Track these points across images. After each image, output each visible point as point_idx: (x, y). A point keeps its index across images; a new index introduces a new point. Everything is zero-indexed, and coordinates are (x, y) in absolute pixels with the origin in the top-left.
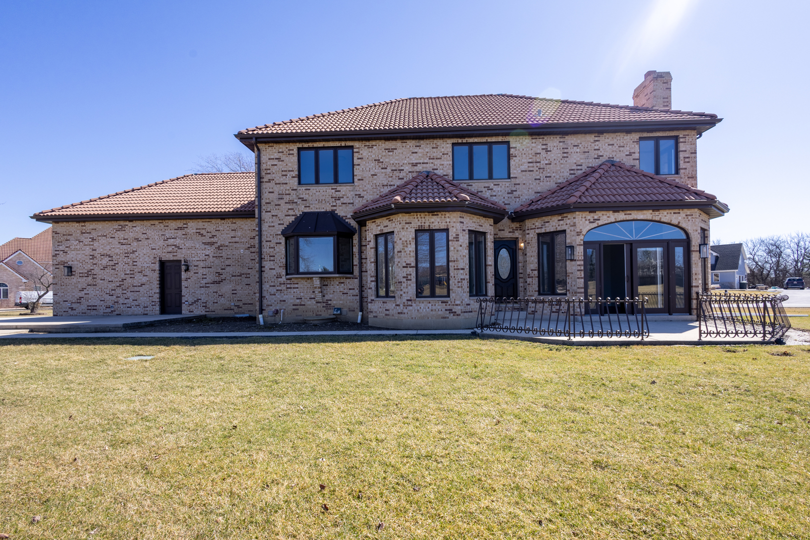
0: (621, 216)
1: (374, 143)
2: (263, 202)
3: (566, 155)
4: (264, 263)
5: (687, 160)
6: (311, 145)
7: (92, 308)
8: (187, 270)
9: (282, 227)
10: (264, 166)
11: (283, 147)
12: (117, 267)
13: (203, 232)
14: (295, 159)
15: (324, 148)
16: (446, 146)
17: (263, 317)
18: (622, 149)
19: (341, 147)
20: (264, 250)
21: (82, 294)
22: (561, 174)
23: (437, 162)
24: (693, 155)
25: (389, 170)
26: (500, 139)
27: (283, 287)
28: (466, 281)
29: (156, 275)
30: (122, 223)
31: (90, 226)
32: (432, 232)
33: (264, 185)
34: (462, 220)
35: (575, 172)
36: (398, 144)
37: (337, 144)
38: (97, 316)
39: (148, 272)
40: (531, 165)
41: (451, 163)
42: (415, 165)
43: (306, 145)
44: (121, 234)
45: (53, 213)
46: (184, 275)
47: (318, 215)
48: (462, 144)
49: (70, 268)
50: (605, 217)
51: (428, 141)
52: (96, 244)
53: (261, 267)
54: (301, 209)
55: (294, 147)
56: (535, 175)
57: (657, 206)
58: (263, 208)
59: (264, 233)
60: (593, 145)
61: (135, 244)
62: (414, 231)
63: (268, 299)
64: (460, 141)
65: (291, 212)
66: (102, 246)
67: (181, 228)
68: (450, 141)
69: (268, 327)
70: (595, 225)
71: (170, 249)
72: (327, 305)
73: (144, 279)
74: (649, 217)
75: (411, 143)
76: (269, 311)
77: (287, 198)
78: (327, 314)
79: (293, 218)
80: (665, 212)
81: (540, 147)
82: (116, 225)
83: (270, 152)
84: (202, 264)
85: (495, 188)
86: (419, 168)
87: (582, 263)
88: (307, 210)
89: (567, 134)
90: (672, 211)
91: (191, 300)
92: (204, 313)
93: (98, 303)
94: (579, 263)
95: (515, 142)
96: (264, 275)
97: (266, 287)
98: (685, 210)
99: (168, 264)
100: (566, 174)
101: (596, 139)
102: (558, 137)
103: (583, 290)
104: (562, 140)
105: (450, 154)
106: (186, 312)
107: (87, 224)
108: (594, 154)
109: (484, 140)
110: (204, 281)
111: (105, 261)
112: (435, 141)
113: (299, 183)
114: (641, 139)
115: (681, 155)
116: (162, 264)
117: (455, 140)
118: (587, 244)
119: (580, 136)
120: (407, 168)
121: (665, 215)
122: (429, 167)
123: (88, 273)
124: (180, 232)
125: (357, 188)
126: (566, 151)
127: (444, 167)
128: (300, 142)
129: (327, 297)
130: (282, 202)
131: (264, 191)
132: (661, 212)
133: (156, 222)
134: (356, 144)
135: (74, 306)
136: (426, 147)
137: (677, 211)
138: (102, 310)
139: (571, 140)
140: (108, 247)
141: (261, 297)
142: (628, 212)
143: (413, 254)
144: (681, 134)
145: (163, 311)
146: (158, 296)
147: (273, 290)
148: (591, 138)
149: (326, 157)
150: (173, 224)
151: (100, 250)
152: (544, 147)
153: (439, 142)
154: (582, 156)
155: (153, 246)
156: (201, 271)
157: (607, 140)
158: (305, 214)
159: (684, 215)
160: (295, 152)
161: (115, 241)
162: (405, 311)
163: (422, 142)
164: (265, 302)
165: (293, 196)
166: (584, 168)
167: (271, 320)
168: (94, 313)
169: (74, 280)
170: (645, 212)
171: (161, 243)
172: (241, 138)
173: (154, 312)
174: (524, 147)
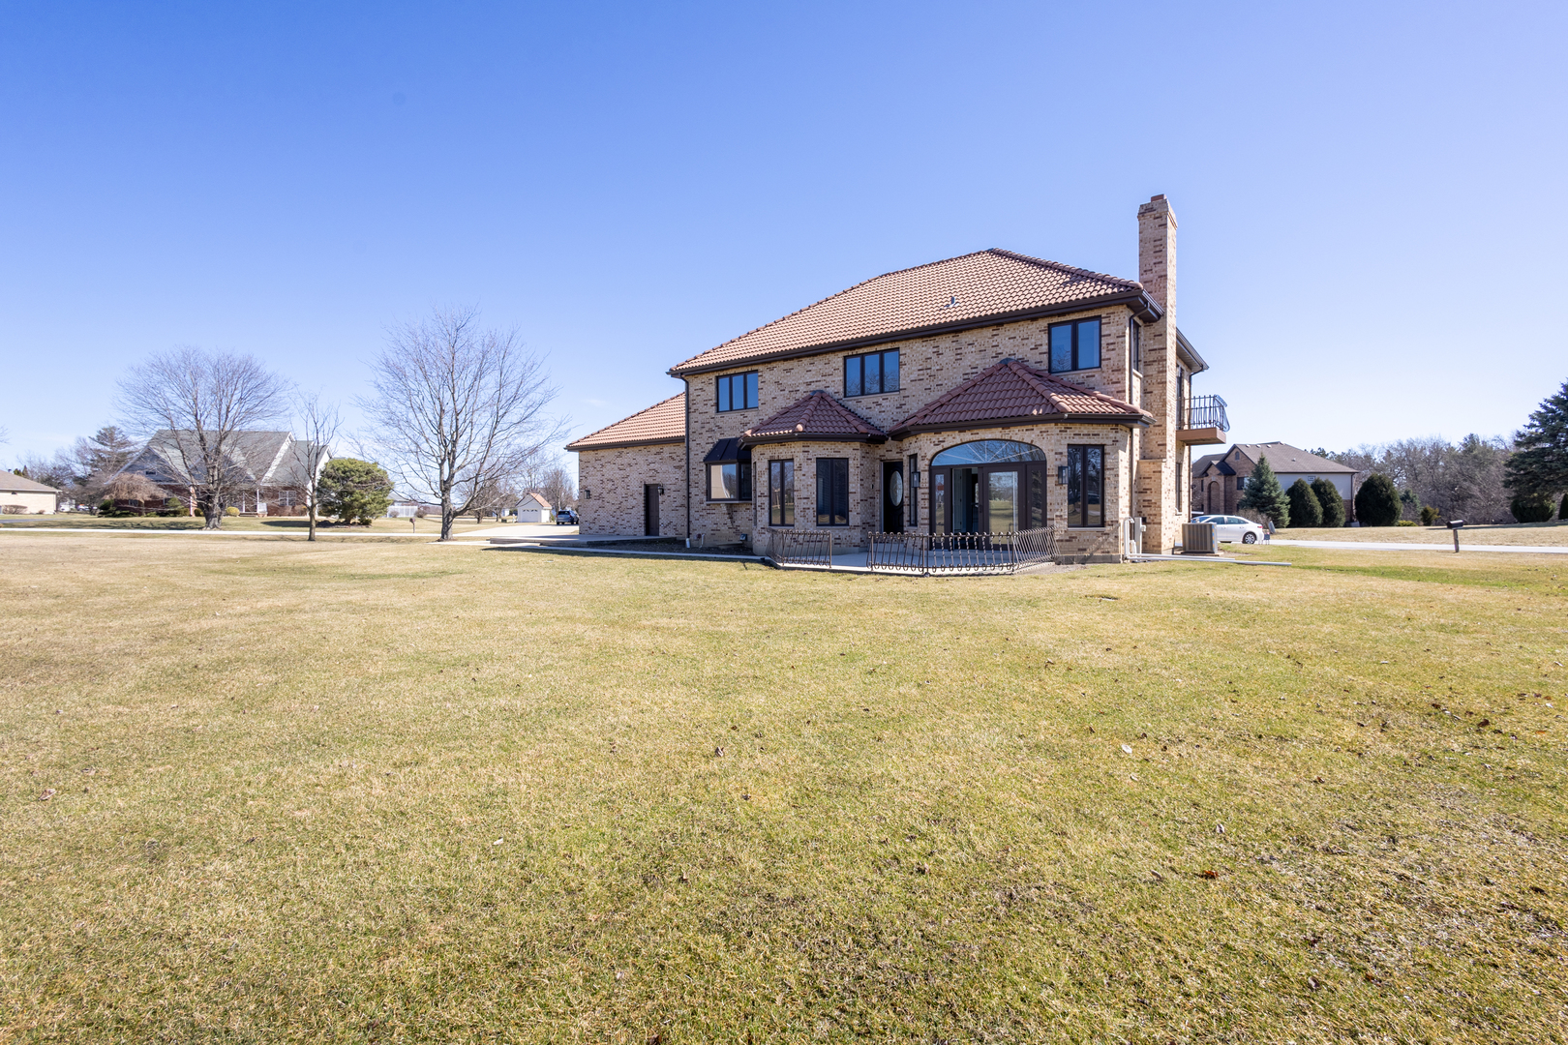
0: (967, 436)
1: (774, 365)
2: (690, 432)
3: (959, 356)
4: (691, 490)
5: (1111, 347)
6: (725, 373)
7: (602, 528)
8: (663, 493)
9: (704, 455)
10: (691, 397)
11: (705, 377)
12: (619, 491)
13: (674, 456)
14: (713, 388)
15: (735, 374)
16: (837, 360)
17: (690, 541)
18: (1025, 342)
19: (748, 372)
20: (691, 477)
21: (595, 515)
22: (954, 381)
23: (829, 379)
24: (1120, 339)
25: (787, 392)
26: (889, 346)
27: (704, 513)
28: (811, 511)
29: (641, 499)
30: (620, 450)
31: (601, 453)
32: (782, 462)
33: (692, 415)
34: (806, 449)
35: (970, 376)
36: (794, 363)
37: (745, 369)
38: (605, 535)
39: (636, 496)
40: (921, 372)
41: (842, 378)
42: (809, 384)
43: (721, 374)
44: (619, 461)
45: (579, 444)
46: (661, 499)
47: (729, 441)
48: (853, 356)
49: (588, 491)
50: (950, 438)
51: (821, 357)
52: (604, 470)
53: (689, 493)
54: (718, 437)
55: (713, 376)
56: (925, 384)
57: (1006, 423)
58: (691, 437)
59: (691, 461)
60: (991, 341)
61: (628, 469)
62: (766, 461)
63: (695, 524)
64: (850, 353)
65: (710, 440)
66: (611, 471)
67: (658, 453)
68: (841, 355)
69: (693, 549)
70: (940, 448)
71: (651, 473)
72: (737, 532)
73: (635, 502)
74: (998, 436)
75: (806, 361)
76: (694, 536)
77: (707, 426)
78: (737, 540)
79: (711, 446)
80: (1016, 429)
81: (931, 350)
82: (615, 452)
83: (696, 383)
84: (673, 488)
85: (884, 403)
86: (813, 387)
87: (927, 491)
88: (722, 437)
89: (961, 331)
90: (1025, 428)
91: (666, 523)
92: (674, 536)
93: (605, 524)
94: (923, 491)
95: (905, 348)
96: (691, 501)
97: (692, 512)
98: (1040, 426)
99: (651, 488)
100: (960, 380)
101: (995, 333)
102: (951, 336)
103: (927, 522)
104: (955, 339)
105: (841, 369)
106: (662, 535)
107: (599, 452)
108: (991, 352)
109: (873, 349)
110: (675, 505)
111: (609, 486)
112: (828, 356)
113: (718, 411)
114: (1050, 326)
115: (1104, 341)
116: (647, 487)
117: (845, 353)
118: (933, 471)
119: (975, 332)
120: (802, 388)
121: (1017, 433)
122: (820, 386)
123: (600, 497)
124: (658, 457)
125: (761, 413)
126: (959, 351)
127: (834, 385)
128: (717, 371)
129: (736, 524)
130: (704, 430)
131: (691, 421)
132: (1012, 429)
133: (642, 448)
134: (760, 368)
135: (592, 526)
136: (819, 363)
137: (1030, 427)
138: (608, 530)
139: (966, 337)
140: (611, 473)
141: (689, 522)
142: (975, 431)
143: (766, 484)
144: (1103, 312)
145: (647, 533)
146: (643, 518)
147: (697, 515)
148: (988, 332)
149: (738, 381)
150: (654, 449)
151: (606, 476)
152: (935, 350)
153: (831, 357)
154: (978, 357)
155: (640, 471)
156: (673, 494)
157: (1007, 333)
158: (720, 441)
159: (1038, 432)
160: (714, 381)
161: (615, 467)
162: (760, 538)
163: (815, 358)
164: (691, 526)
165: (712, 426)
166: (980, 370)
167: (695, 543)
168: (603, 532)
169: (592, 502)
170: (994, 430)
171: (645, 468)
172: (673, 373)
173: (641, 534)
174: (914, 353)
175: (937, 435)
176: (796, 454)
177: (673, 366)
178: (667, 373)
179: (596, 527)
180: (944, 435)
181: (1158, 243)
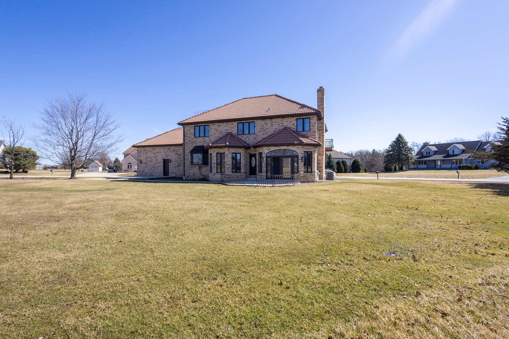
0: (277, 148)
1: (215, 124)
2: (185, 143)
3: (272, 125)
5: (313, 126)
6: (198, 125)
7: (146, 173)
8: (170, 162)
9: (190, 150)
10: (185, 132)
11: (190, 126)
12: (153, 161)
13: (175, 150)
14: (193, 129)
15: (201, 126)
16: (235, 124)
17: (185, 178)
18: (291, 123)
19: (206, 125)
20: (185, 157)
21: (144, 169)
22: (271, 132)
23: (233, 129)
24: (315, 124)
25: (219, 132)
26: (252, 121)
27: (190, 169)
28: (230, 168)
29: (162, 164)
30: (154, 147)
31: (146, 148)
32: (221, 154)
33: (185, 138)
34: (229, 150)
35: (275, 131)
36: (222, 124)
37: (205, 124)
38: (148, 176)
39: (160, 163)
40: (261, 129)
41: (237, 129)
42: (226, 130)
43: (196, 125)
44: (153, 151)
45: (137, 145)
46: (170, 164)
47: (199, 147)
48: (240, 123)
49: (141, 161)
50: (272, 148)
51: (230, 122)
52: (147, 154)
53: (184, 162)
54: (195, 145)
55: (193, 126)
56: (262, 132)
57: (288, 145)
58: (185, 144)
59: (185, 152)
60: (281, 122)
61: (157, 154)
62: (216, 153)
63: (186, 172)
64: (240, 122)
65: (192, 146)
66: (149, 154)
67: (169, 149)
68: (237, 122)
69: (186, 180)
70: (269, 151)
71: (166, 156)
72: (202, 175)
73: (159, 165)
74: (286, 148)
75: (225, 123)
76: (186, 176)
77: (191, 142)
78: (201, 177)
79: (193, 148)
80: (291, 147)
81: (264, 123)
82: (152, 148)
83: (187, 128)
84: (174, 160)
85: (250, 137)
86: (228, 131)
87: (265, 163)
88: (196, 145)
89: (273, 118)
90: (293, 146)
91: (171, 172)
92: (175, 176)
93: (148, 172)
94: (264, 163)
95: (256, 122)
96: (185, 165)
97: (185, 168)
98: (297, 146)
99: (166, 160)
100: (272, 132)
101: (282, 119)
102: (270, 119)
103: (265, 172)
104: (271, 120)
105: (237, 126)
106: (170, 176)
107: (145, 148)
108: (281, 125)
109: (247, 121)
110: (175, 166)
111: (150, 159)
112: (232, 122)
113: (195, 137)
114: (297, 119)
115: (311, 124)
116: (164, 160)
117: (238, 122)
118: (267, 157)
119: (277, 119)
120: (224, 131)
122: (230, 131)
123: (146, 163)
124: (169, 150)
125: (210, 138)
126: (272, 124)
127: (234, 131)
128: (195, 124)
129: (201, 172)
130: (190, 143)
131: (185, 139)
132: (289, 146)
133: (162, 147)
134: (210, 124)
135: (142, 173)
136: (230, 124)
137: (294, 146)
138: (149, 174)
139: (274, 120)
140: (150, 155)
141: (184, 171)
142: (279, 147)
143: (216, 160)
144: (311, 117)
145: (164, 175)
146: (163, 170)
147: (187, 169)
148: (280, 119)
149: (202, 128)
150: (167, 148)
151: (148, 156)
152: (265, 123)
153: (233, 123)
154: (278, 126)
155: (162, 154)
156: (174, 163)
157: (286, 120)
158: (196, 146)
159: (296, 148)
160: (193, 127)
161: (152, 153)
162: (213, 177)
163: (228, 123)
165: (193, 141)
166: (278, 129)
167: (186, 178)
168: (147, 175)
169: (142, 165)
170: (284, 147)
171: (164, 154)
172: (179, 124)
173: (162, 175)
174: (259, 123)
175: (268, 148)
176: (226, 151)
177: (179, 122)
178: (177, 124)
179: (144, 173)
180: (270, 147)
181: (322, 99)
